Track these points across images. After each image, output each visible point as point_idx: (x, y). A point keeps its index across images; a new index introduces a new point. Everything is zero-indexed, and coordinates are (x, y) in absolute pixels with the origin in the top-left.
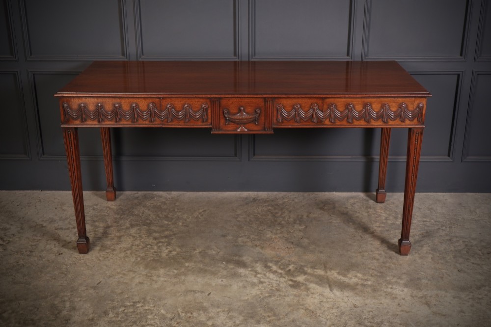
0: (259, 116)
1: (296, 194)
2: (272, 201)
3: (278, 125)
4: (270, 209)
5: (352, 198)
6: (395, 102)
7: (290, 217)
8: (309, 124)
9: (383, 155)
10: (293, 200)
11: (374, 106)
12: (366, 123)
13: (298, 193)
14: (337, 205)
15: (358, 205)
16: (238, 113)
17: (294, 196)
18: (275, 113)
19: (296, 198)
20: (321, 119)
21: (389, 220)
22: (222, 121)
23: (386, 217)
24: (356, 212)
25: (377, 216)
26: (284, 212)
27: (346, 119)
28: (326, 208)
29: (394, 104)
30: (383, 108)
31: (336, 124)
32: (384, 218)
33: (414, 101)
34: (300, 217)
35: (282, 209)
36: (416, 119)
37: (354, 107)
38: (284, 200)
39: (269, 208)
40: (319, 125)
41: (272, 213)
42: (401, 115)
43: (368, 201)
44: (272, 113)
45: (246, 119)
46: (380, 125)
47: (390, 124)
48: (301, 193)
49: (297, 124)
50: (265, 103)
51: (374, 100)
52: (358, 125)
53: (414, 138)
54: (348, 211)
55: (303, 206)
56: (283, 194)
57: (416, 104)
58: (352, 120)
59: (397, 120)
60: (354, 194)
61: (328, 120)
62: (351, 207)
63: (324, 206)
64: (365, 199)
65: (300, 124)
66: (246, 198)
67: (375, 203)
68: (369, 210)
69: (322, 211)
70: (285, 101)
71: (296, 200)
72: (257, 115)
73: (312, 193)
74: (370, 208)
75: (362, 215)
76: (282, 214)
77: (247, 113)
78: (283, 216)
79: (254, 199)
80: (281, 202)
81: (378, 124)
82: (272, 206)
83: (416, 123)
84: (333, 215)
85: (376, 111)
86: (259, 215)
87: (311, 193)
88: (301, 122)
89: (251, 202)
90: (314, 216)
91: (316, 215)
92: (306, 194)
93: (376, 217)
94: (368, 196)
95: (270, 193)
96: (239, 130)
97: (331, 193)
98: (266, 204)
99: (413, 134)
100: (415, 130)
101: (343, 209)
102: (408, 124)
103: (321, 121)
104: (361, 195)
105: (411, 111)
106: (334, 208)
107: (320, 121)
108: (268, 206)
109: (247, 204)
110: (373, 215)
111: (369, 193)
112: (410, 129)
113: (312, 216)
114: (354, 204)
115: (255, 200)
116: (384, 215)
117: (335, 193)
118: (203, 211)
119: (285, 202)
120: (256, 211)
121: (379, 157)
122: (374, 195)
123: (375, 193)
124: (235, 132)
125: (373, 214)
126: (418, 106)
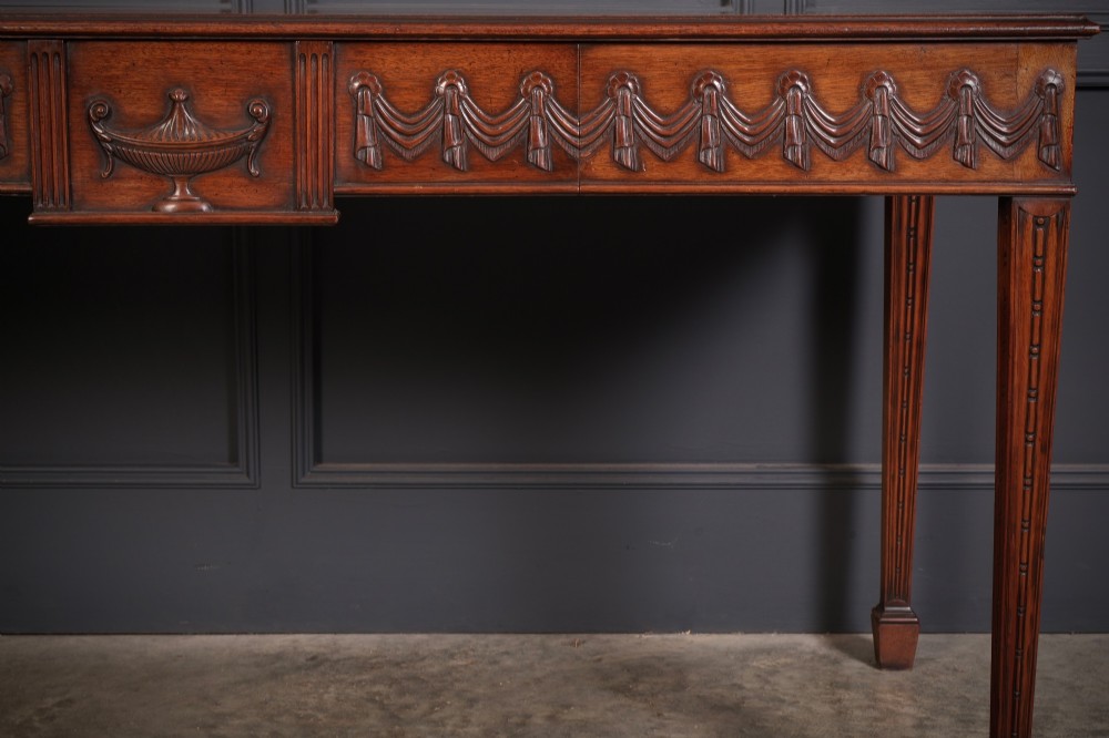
0: (263, 135)
1: (512, 641)
2: (398, 664)
3: (358, 181)
4: (378, 693)
5: (767, 651)
6: (924, 68)
7: (466, 721)
8: (512, 174)
9: (900, 443)
10: (495, 662)
11: (824, 83)
12: (791, 174)
13: (522, 637)
14: (693, 677)
15: (791, 678)
16: (162, 119)
17: (502, 649)
18: (344, 118)
19: (507, 653)
20: (572, 151)
21: (933, 727)
22: (84, 159)
23: (921, 719)
24: (783, 701)
25: (875, 714)
26: (442, 705)
27: (690, 150)
28: (641, 687)
29: (920, 77)
30: (870, 96)
31: (647, 175)
32: (909, 722)
33: (1016, 62)
34: (514, 720)
35: (436, 693)
36: (1032, 151)
37: (729, 93)
38: (453, 663)
39: (378, 688)
40: (560, 181)
41: (383, 707)
42: (957, 131)
43: (836, 662)
44: (332, 117)
45: (202, 147)
46: (860, 182)
47: (906, 174)
48: (532, 636)
49: (454, 177)
50: (293, 70)
51: (822, 53)
52: (751, 182)
53: (1028, 250)
54: (744, 698)
55: (538, 681)
56: (449, 640)
57: (1026, 74)
58: (724, 155)
59: (938, 158)
60: (774, 639)
61: (604, 156)
62: (757, 685)
63: (635, 680)
64: (824, 657)
65: (470, 176)
66: (279, 657)
67: (869, 669)
68: (842, 694)
69: (623, 700)
70: (390, 59)
71: (508, 662)
72: (259, 128)
73: (584, 636)
74: (847, 686)
75: (809, 710)
76: (432, 710)
77: (207, 121)
78: (435, 717)
79: (313, 658)
80: (436, 669)
81: (849, 176)
82: (393, 681)
83: (1031, 173)
84: (672, 714)
85: (834, 109)
86: (320, 716)
87: (578, 638)
88: (471, 168)
89: (299, 668)
90: (580, 715)
91: (592, 714)
92: (557, 642)
93: (876, 719)
94: (840, 646)
95: (391, 638)
96: (170, 207)
97: (671, 636)
98: (366, 677)
99: (1022, 226)
100: (1029, 206)
101: (719, 690)
102: (995, 175)
103: (574, 162)
104: (810, 642)
105: (1009, 110)
106: (680, 686)
107: (564, 163)
108: (374, 682)
109: (275, 675)
110: (858, 713)
111: (844, 637)
112: (1005, 201)
113: (576, 714)
114: (774, 672)
115: (315, 661)
116: (912, 711)
117: (688, 636)
118: (59, 704)
119: (454, 668)
120: (312, 701)
121: (878, 467)
122: (864, 641)
123: (870, 637)
124: (149, 216)
125: (860, 707)
126: (1040, 86)
